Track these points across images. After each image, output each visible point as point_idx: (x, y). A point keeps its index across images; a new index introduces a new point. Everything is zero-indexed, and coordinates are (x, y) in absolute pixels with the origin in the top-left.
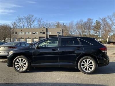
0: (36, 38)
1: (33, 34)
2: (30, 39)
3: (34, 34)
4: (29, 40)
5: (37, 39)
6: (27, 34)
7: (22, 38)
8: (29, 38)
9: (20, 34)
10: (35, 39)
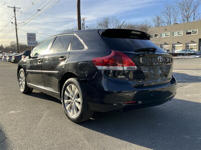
0: (192, 42)
1: (188, 33)
2: (181, 45)
3: (190, 33)
4: (178, 47)
5: (196, 44)
6: (176, 34)
7: (166, 44)
8: (178, 43)
9: (164, 36)
10: (190, 45)
